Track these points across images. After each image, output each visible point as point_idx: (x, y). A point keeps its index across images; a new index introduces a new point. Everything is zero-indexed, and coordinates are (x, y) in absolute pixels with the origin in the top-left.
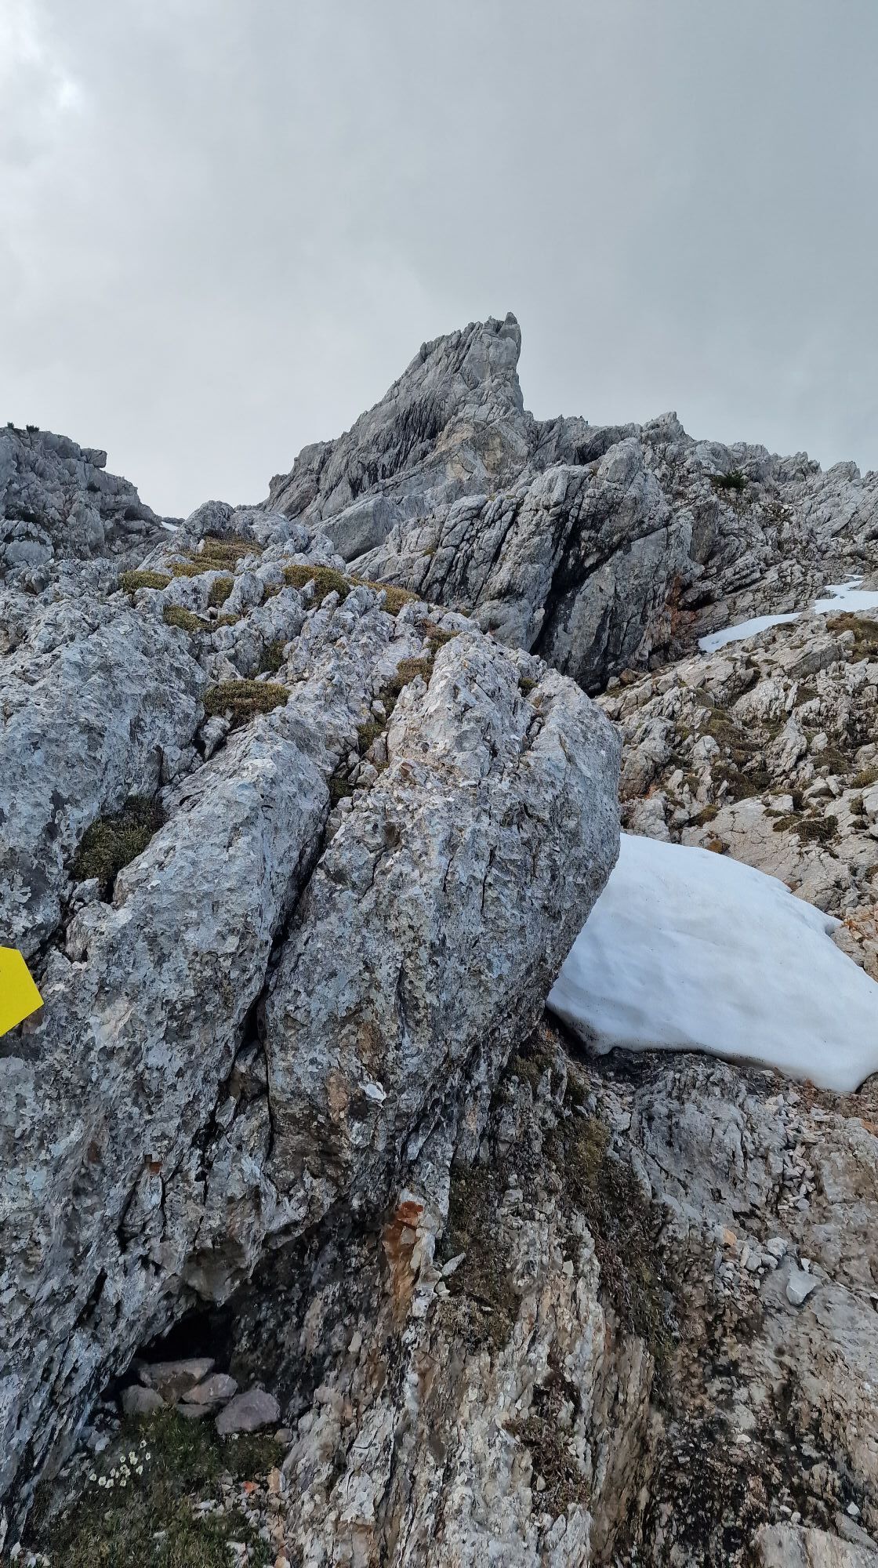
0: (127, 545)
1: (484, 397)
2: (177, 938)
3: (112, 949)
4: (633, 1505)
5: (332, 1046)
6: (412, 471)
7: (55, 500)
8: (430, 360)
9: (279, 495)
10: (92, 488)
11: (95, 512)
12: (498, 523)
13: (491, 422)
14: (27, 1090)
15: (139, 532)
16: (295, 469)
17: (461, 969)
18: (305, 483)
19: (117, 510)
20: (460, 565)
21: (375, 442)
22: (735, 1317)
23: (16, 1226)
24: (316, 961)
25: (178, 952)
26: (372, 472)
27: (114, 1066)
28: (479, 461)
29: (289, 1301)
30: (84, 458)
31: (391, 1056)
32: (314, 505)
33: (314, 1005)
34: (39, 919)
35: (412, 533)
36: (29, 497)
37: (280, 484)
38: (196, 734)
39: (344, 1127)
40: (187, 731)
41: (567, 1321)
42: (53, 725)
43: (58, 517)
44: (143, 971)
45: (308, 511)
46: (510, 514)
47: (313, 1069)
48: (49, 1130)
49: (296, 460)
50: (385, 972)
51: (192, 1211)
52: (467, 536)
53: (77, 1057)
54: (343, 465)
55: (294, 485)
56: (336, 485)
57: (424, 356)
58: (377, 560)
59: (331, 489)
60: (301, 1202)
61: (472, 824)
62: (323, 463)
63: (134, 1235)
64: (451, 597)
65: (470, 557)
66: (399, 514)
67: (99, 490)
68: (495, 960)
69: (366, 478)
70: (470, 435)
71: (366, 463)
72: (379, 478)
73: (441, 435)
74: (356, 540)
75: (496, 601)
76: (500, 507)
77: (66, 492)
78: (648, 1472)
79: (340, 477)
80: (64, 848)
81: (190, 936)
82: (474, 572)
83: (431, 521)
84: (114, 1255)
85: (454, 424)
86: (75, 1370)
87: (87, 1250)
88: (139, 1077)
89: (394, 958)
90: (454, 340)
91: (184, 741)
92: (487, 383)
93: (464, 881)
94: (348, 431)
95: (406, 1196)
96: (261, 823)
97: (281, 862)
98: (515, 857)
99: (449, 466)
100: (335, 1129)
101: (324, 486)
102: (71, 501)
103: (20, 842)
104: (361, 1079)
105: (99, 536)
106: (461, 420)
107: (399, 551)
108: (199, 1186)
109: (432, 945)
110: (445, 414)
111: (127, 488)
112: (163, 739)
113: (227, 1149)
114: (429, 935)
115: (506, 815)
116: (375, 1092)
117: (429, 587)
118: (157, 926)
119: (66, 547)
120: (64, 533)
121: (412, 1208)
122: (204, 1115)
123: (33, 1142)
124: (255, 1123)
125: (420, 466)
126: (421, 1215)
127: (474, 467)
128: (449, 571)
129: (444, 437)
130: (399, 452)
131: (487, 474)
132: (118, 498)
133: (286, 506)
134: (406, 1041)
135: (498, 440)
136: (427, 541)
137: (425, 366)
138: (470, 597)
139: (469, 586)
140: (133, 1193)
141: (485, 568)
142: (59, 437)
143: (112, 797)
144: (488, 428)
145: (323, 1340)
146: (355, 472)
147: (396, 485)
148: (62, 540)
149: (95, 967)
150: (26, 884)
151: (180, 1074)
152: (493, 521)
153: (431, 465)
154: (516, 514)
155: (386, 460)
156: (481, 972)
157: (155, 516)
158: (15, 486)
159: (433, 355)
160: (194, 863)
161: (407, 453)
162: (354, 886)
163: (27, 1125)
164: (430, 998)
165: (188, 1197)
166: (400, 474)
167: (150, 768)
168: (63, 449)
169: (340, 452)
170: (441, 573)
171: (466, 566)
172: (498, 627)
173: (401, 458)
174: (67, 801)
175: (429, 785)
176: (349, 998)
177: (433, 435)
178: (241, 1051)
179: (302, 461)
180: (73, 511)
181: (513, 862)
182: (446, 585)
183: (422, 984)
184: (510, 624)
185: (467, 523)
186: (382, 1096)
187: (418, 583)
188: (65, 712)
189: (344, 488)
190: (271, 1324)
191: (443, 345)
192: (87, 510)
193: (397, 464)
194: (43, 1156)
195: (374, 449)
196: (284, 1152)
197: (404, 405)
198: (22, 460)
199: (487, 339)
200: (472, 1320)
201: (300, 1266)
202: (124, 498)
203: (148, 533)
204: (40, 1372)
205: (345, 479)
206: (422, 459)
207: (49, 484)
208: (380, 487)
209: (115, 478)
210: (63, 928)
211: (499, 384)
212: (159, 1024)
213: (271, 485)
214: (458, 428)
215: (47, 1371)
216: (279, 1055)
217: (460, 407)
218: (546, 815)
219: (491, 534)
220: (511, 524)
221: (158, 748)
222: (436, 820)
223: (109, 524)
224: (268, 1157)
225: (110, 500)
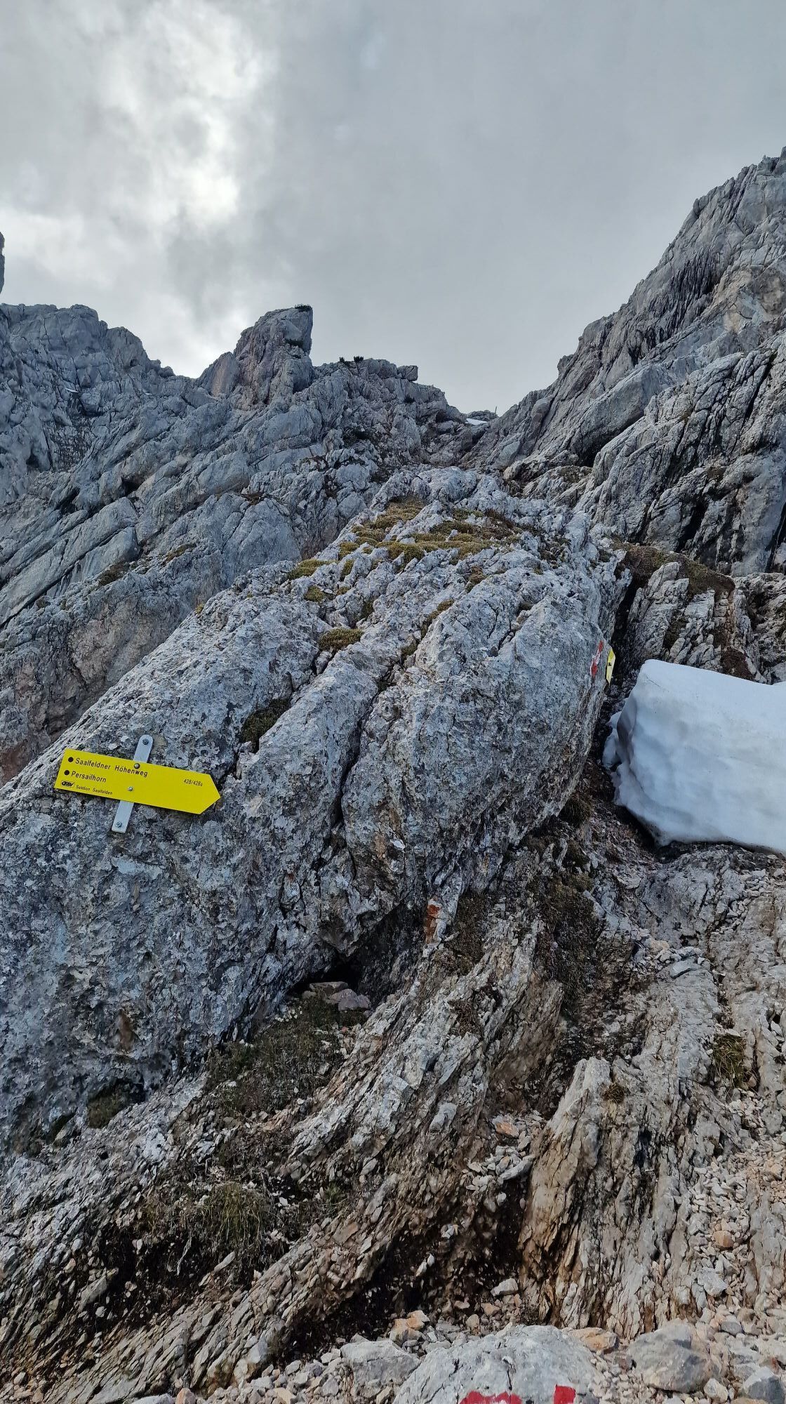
0: (440, 445)
1: (761, 240)
2: (281, 768)
3: (250, 773)
4: (542, 1062)
5: (375, 822)
6: (688, 331)
7: (380, 416)
8: (704, 215)
9: (565, 376)
10: (408, 400)
11: (412, 421)
12: (750, 379)
13: (770, 263)
14: (219, 834)
15: (448, 431)
16: (580, 348)
17: (438, 781)
18: (588, 360)
19: (429, 416)
20: (713, 426)
21: (652, 308)
22: (634, 982)
23: (221, 893)
24: (361, 778)
25: (283, 774)
26: (650, 337)
27: (257, 825)
28: (758, 305)
29: (387, 959)
30: (400, 375)
31: (403, 826)
32: (598, 378)
33: (361, 799)
34: (223, 761)
35: (668, 402)
36: (360, 418)
37: (566, 364)
38: (313, 662)
39: (386, 862)
40: (307, 661)
41: (503, 964)
42: (228, 671)
43: (383, 430)
44: (267, 783)
45: (592, 385)
46: (762, 368)
47: (365, 832)
48: (230, 852)
49: (580, 339)
50: (394, 783)
51: (316, 901)
52: (719, 397)
53: (239, 821)
54: (622, 336)
55: (578, 364)
56: (617, 357)
57: (697, 213)
58: (636, 433)
59: (612, 361)
60: (375, 902)
61: (438, 703)
62: (604, 337)
63: (289, 910)
64: (705, 456)
65: (722, 417)
66: (669, 378)
67: (413, 400)
68: (457, 776)
69: (645, 344)
70: (747, 281)
71: (644, 330)
72: (657, 342)
73: (718, 288)
74: (627, 411)
75: (750, 455)
76: (752, 363)
77: (388, 408)
78: (553, 1048)
79: (620, 350)
80: (236, 728)
81: (287, 767)
82: (727, 430)
83: (685, 388)
84: (279, 919)
85: (731, 274)
86: (267, 971)
87: (262, 912)
88: (272, 832)
89: (398, 776)
90: (727, 190)
91: (306, 667)
92: (764, 224)
93: (431, 734)
94: (627, 302)
95: (431, 902)
96: (324, 711)
97: (341, 729)
98: (468, 719)
99: (726, 317)
100: (382, 863)
101: (606, 359)
102: (392, 415)
103: (213, 727)
104: (392, 838)
105: (416, 441)
106: (737, 269)
107: (656, 421)
108: (316, 889)
109: (415, 769)
110: (720, 266)
111: (436, 394)
112: (292, 668)
113: (328, 871)
114: (412, 763)
115: (462, 696)
116: (399, 845)
117: (684, 451)
118: (271, 763)
119: (391, 456)
120: (389, 443)
121: (435, 909)
122: (315, 854)
123: (224, 857)
124: (343, 859)
125: (697, 323)
126: (439, 912)
127: (752, 312)
128: (702, 433)
129: (720, 289)
130: (676, 313)
131: (767, 317)
132: (430, 404)
133: (572, 385)
134: (410, 818)
135: (777, 280)
136: (682, 407)
137: (699, 222)
138: (724, 455)
139: (723, 444)
140: (282, 889)
141: (738, 424)
142: (379, 361)
143: (261, 701)
144: (766, 271)
145: (399, 977)
146: (634, 340)
147: (674, 346)
148: (388, 451)
149: (243, 783)
150: (216, 746)
151: (294, 831)
152: (746, 378)
153: (708, 319)
154: (769, 366)
155: (663, 323)
156: (448, 783)
157: (461, 415)
158: (349, 410)
159: (707, 209)
160: (288, 733)
161: (684, 312)
162: (378, 740)
163: (220, 850)
164: (419, 796)
165: (313, 894)
166: (678, 334)
167: (285, 684)
168: (383, 371)
169: (620, 324)
170: (694, 436)
171: (719, 426)
172: (752, 479)
173: (678, 318)
174: (236, 706)
175: (420, 683)
176: (378, 797)
177: (709, 289)
178: (333, 826)
179: (586, 339)
180: (394, 423)
181: (467, 722)
182: (700, 446)
183: (413, 789)
184: (766, 474)
185: (719, 385)
186: (402, 847)
187: (672, 449)
188: (234, 663)
189: (625, 357)
190: (378, 970)
191: (716, 197)
192: (406, 420)
193: (674, 325)
194: (228, 863)
195: (651, 315)
196: (362, 876)
197: (679, 265)
198: (352, 387)
199: (761, 180)
200: (449, 959)
201: (390, 940)
202: (434, 404)
203: (456, 431)
204: (251, 969)
205: (625, 349)
206: (699, 315)
207: (374, 404)
208: (658, 351)
209: (426, 388)
210: (235, 764)
211: (777, 224)
212: (278, 808)
213: (559, 367)
214: (735, 276)
215: (254, 969)
216: (348, 825)
217: (736, 255)
218: (492, 695)
219: (745, 390)
220: (764, 378)
221: (288, 673)
222: (417, 703)
223: (424, 429)
224: (354, 878)
225: (423, 407)
